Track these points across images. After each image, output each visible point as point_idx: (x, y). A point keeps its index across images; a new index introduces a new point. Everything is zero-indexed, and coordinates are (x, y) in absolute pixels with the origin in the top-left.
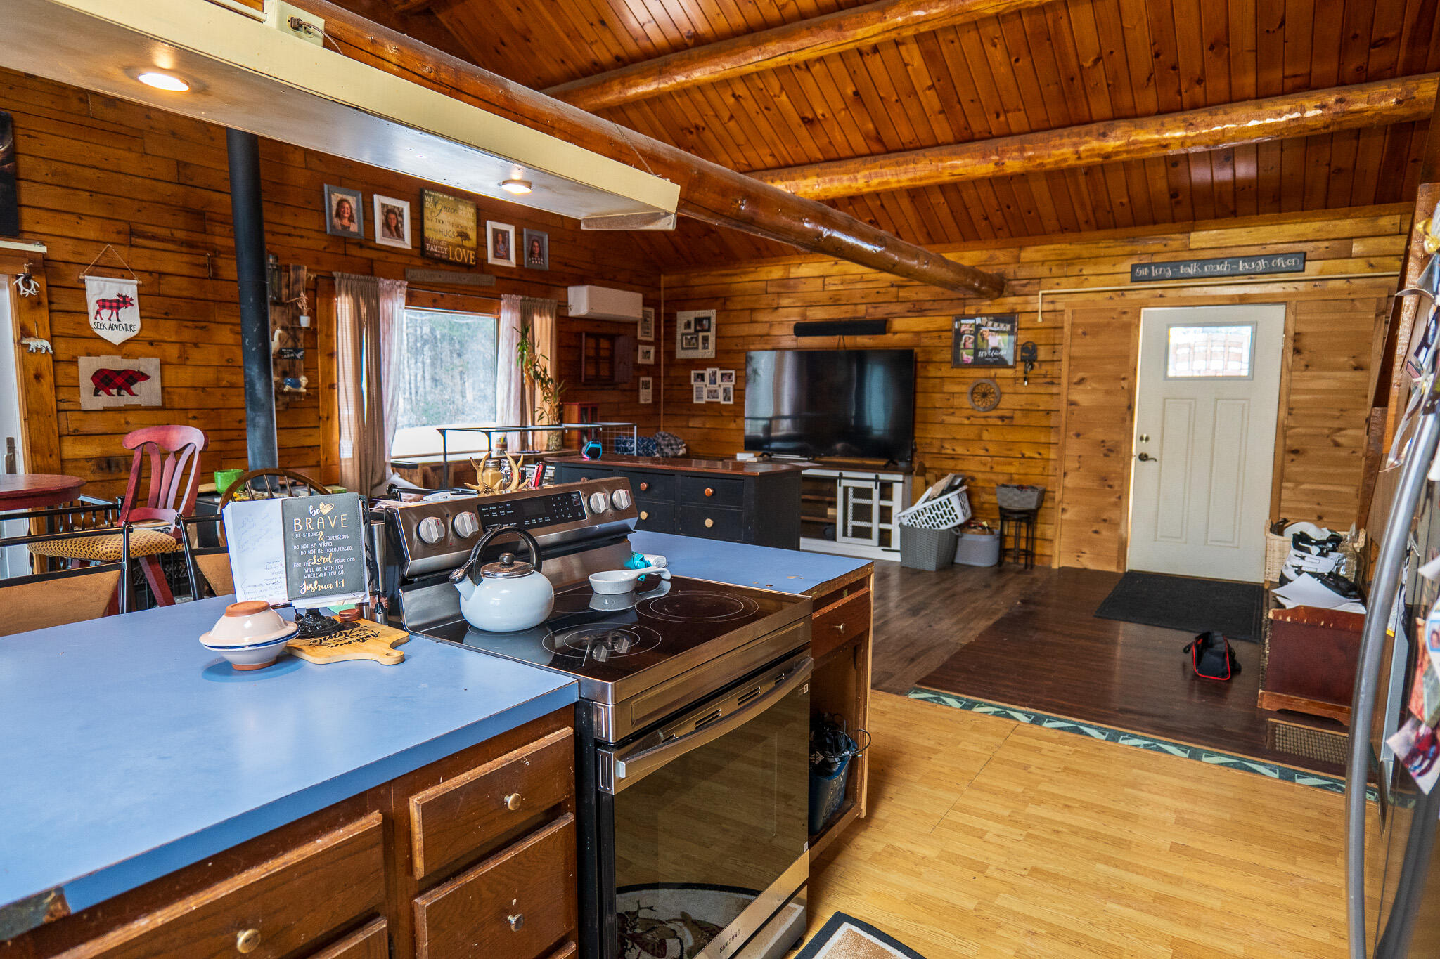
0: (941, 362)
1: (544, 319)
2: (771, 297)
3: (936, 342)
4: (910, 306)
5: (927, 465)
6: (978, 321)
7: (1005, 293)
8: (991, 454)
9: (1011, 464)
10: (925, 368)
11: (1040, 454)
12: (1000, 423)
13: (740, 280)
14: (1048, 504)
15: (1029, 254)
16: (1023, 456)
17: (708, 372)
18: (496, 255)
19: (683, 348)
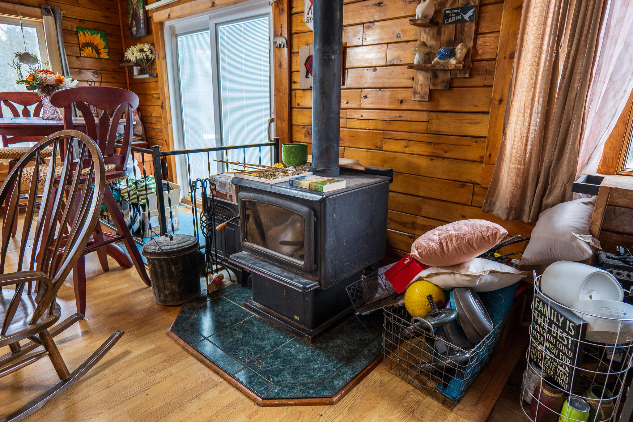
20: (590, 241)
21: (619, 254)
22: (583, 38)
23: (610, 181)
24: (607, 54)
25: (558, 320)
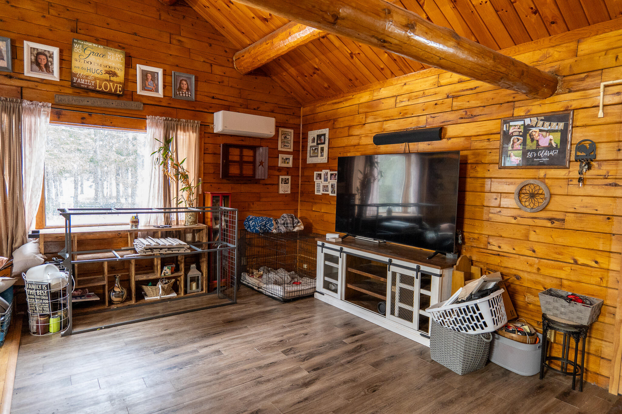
0: (490, 164)
1: (187, 134)
2: (361, 116)
3: (485, 144)
4: (462, 113)
5: (474, 258)
6: (527, 121)
7: (559, 90)
8: (539, 255)
9: (561, 268)
10: (474, 169)
11: (596, 262)
12: (549, 225)
13: (343, 106)
14: (607, 319)
15: (586, 47)
16: (576, 262)
17: (323, 172)
18: (144, 88)
19: (311, 157)
20: (42, 256)
21: (54, 260)
22: (15, 173)
23: (42, 232)
24: (28, 179)
25: (39, 287)
